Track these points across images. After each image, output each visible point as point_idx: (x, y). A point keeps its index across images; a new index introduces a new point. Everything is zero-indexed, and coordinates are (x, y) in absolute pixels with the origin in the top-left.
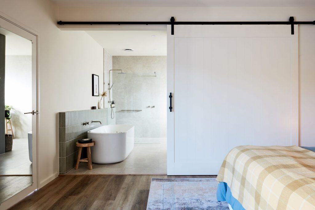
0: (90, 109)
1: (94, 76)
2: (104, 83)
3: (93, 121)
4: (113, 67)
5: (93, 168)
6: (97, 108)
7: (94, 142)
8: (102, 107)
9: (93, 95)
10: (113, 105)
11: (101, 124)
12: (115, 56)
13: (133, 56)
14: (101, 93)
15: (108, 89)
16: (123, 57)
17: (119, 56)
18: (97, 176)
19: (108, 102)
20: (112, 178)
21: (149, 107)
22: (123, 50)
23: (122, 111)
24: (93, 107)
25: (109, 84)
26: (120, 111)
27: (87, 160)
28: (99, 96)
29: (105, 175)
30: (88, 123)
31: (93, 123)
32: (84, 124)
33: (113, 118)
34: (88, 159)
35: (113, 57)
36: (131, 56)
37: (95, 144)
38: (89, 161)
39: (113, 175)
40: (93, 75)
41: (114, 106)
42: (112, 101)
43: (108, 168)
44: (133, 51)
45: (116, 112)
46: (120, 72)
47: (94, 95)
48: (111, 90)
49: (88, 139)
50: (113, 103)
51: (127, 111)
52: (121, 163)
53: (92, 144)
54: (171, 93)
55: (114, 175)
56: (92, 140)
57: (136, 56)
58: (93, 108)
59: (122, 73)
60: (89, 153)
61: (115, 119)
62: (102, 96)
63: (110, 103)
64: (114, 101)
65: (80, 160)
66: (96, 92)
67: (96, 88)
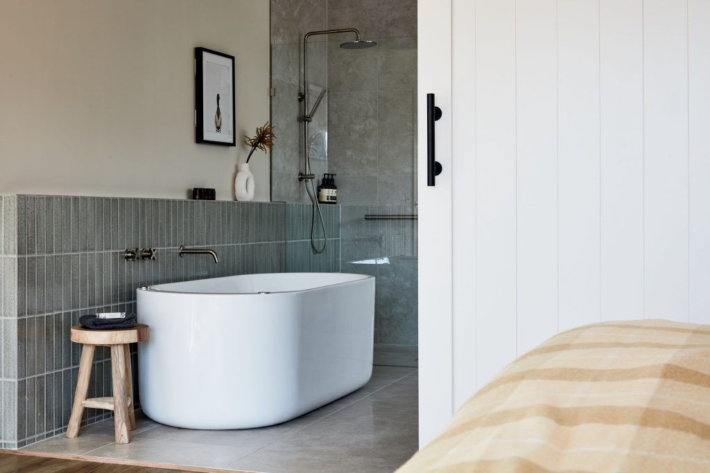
1: (205, 54)
2: (272, 92)
8: (249, 194)
9: (199, 138)
10: (327, 193)
15: (298, 120)
19: (301, 179)
24: (196, 189)
25: (302, 98)
26: (359, 221)
27: (111, 403)
28: (233, 144)
30: (148, 254)
31: (184, 255)
32: (128, 255)
33: (319, 249)
34: (115, 400)
38: (115, 408)
40: (199, 52)
41: (333, 198)
42: (319, 169)
45: (341, 226)
47: (206, 137)
49: (118, 315)
50: (328, 182)
58: (201, 195)
61: (334, 255)
62: (255, 145)
63: (310, 180)
64: (332, 175)
65: (83, 402)
66: (218, 128)
67: (218, 109)
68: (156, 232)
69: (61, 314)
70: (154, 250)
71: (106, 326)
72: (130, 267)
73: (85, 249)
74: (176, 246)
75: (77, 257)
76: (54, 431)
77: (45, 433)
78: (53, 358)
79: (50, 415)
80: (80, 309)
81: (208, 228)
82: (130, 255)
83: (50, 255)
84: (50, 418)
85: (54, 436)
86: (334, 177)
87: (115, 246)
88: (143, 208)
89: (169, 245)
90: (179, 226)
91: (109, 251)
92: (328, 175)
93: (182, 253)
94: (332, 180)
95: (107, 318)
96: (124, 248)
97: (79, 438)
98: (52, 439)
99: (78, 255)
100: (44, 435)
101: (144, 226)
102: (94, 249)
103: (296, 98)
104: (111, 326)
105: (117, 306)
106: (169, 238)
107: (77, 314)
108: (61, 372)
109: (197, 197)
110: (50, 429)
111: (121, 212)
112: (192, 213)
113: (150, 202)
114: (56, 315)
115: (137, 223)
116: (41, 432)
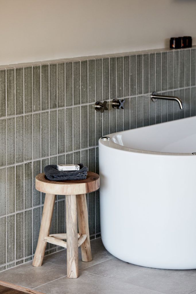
65: (45, 238)
68: (127, 84)
69: (31, 162)
71: (62, 178)
72: (100, 116)
73: (55, 106)
74: (148, 92)
75: (46, 114)
76: (24, 258)
77: (15, 261)
78: (23, 200)
79: (20, 246)
80: (49, 157)
81: (182, 72)
82: (99, 106)
83: (20, 116)
84: (20, 249)
85: (24, 263)
87: (85, 100)
88: (113, 65)
89: (141, 93)
90: (151, 75)
91: (78, 106)
93: (153, 98)
95: (64, 170)
96: (94, 101)
97: (43, 266)
98: (22, 266)
99: (48, 112)
100: (14, 263)
101: (114, 80)
102: (64, 106)
104: (65, 178)
105: (87, 150)
106: (140, 87)
107: (46, 161)
108: (31, 210)
109: (174, 46)
110: (20, 258)
111: (91, 71)
112: (164, 63)
113: (121, 59)
114: (25, 164)
115: (107, 78)
116: (11, 260)
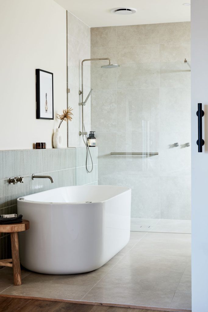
0: (31, 147)
1: (41, 72)
2: (68, 91)
3: (36, 175)
4: (93, 52)
5: (24, 281)
6: (49, 146)
7: (28, 221)
8: (61, 144)
9: (38, 116)
10: (92, 141)
11: (52, 182)
12: (97, 29)
13: (138, 26)
14: (60, 112)
15: (79, 104)
16: (114, 28)
17: (105, 28)
18: (26, 300)
19: (80, 135)
20: (57, 308)
21: (176, 145)
22: (111, 10)
23: (112, 154)
24: (37, 143)
25: (81, 93)
27: (11, 263)
28: (53, 119)
29: (44, 300)
30: (20, 180)
31: (34, 179)
32: (11, 181)
33: (90, 170)
34: (13, 260)
35: (92, 29)
36: (132, 26)
37: (27, 227)
38: (13, 266)
39: (62, 302)
40: (38, 71)
41: (94, 144)
42: (88, 130)
43: (56, 285)
44: (134, 12)
45: (99, 157)
46: (107, 62)
47: (41, 116)
48: (87, 107)
49: (13, 216)
50: (92, 136)
51: (133, 154)
52: (89, 276)
53: (21, 228)
54: (200, 105)
55: (64, 302)
56: (23, 218)
57: (145, 26)
58: (39, 146)
59: (110, 66)
60: (14, 246)
61: (95, 173)
62: (63, 119)
63: (84, 135)
64: (93, 132)
66: (46, 111)
67: (46, 100)
68: (22, 168)
70: (23, 178)
74: (31, 174)
86: (94, 133)
87: (5, 177)
88: (17, 155)
89: (28, 174)
90: (32, 163)
91: (2, 180)
92: (92, 132)
94: (93, 134)
95: (8, 217)
96: (9, 178)
101: (17, 165)
103: (78, 93)
106: (27, 170)
111: (7, 158)
112: (37, 156)
113: (20, 152)
